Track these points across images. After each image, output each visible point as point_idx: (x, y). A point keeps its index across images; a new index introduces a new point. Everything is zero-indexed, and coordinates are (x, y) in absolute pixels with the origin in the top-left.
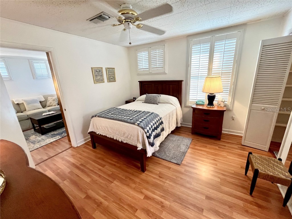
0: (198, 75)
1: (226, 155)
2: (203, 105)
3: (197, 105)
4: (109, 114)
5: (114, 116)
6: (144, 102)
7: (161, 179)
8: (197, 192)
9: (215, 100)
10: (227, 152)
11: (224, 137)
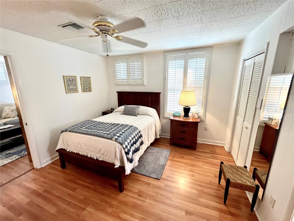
0: (174, 88)
1: (201, 165)
2: (179, 117)
3: (174, 116)
4: (83, 128)
5: (89, 131)
6: (122, 113)
7: (140, 198)
8: (177, 207)
9: (190, 111)
10: (203, 162)
11: (199, 146)
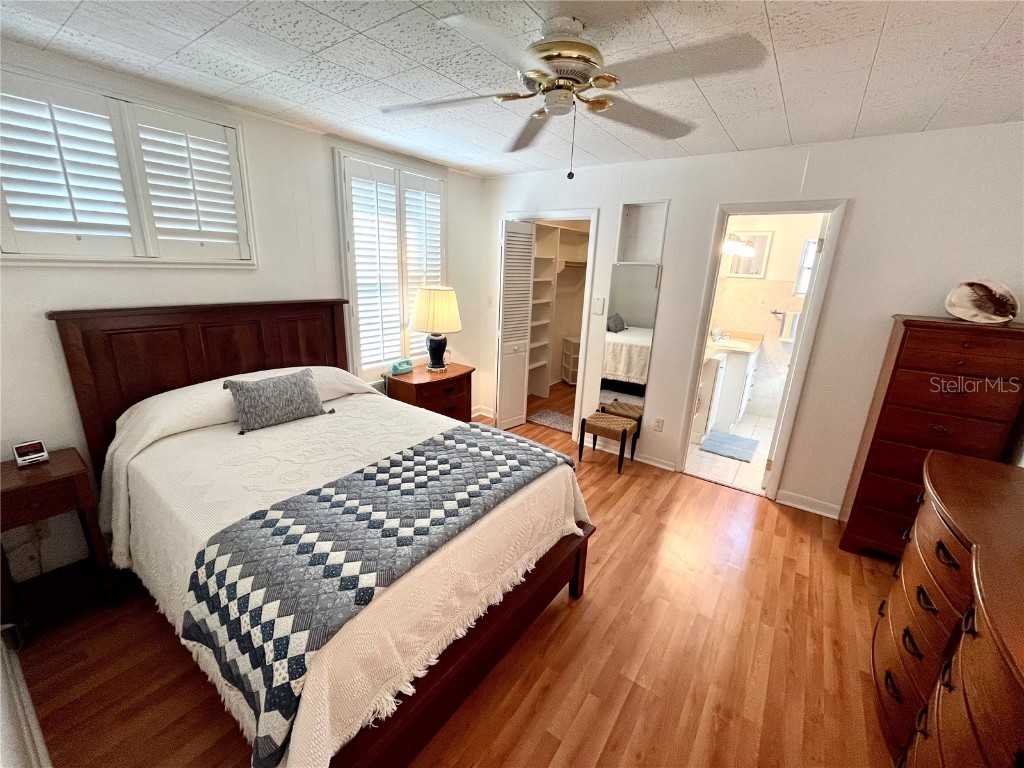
0: (376, 281)
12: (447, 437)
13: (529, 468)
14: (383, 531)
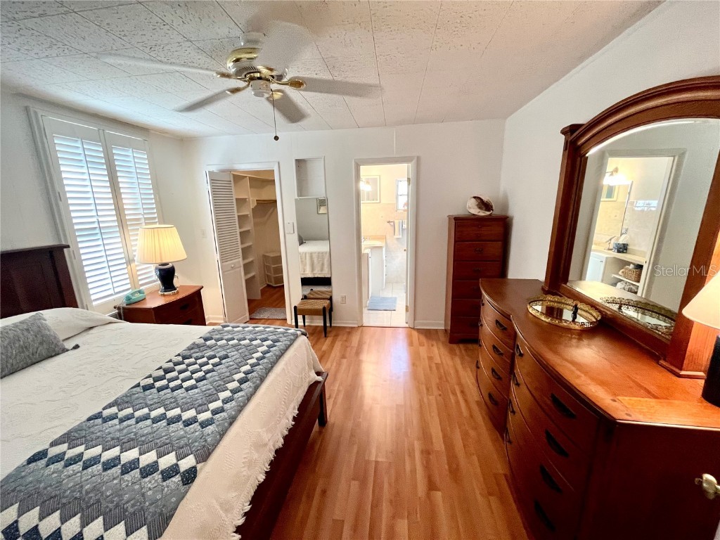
0: (95, 225)
12: (206, 339)
13: (281, 343)
14: (184, 422)
